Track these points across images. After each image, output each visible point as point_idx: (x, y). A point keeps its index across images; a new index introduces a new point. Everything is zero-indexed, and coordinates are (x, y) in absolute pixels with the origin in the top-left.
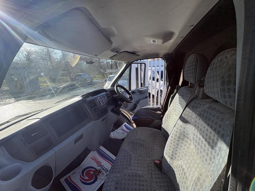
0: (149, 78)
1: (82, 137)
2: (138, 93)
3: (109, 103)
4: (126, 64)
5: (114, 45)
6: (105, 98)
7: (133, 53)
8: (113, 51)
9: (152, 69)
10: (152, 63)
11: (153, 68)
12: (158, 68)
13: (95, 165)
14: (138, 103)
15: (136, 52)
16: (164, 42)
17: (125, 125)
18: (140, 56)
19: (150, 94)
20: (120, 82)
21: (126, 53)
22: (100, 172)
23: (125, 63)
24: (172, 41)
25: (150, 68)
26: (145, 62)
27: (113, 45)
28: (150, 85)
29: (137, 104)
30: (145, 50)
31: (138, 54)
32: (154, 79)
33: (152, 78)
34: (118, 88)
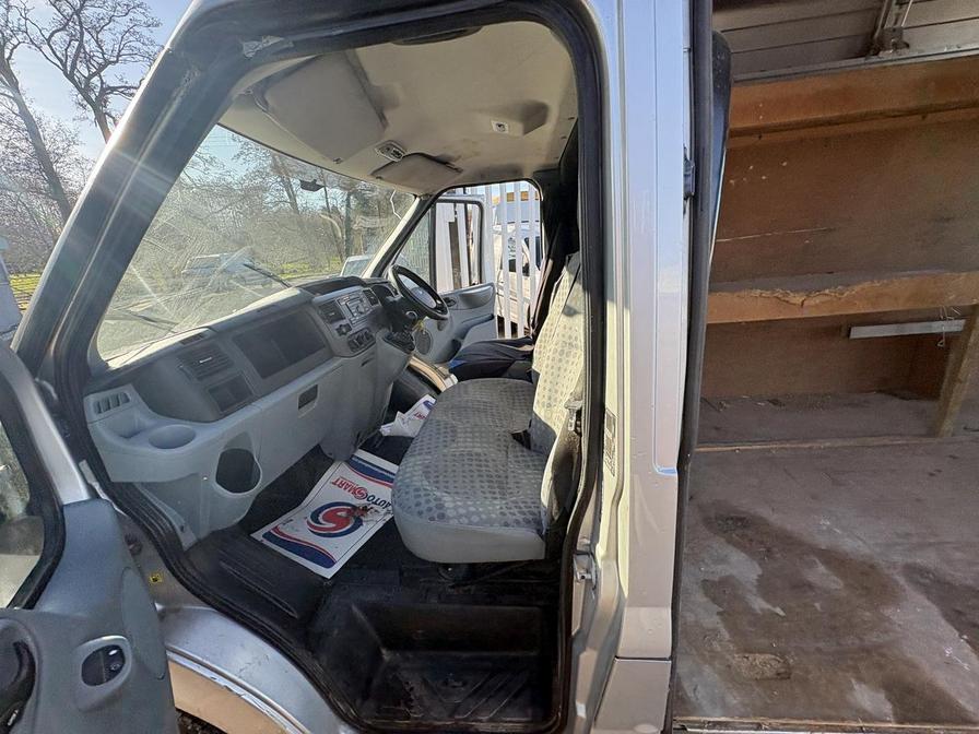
0: (497, 265)
1: (315, 397)
2: (461, 305)
3: (376, 320)
4: (418, 199)
5: (392, 133)
6: (361, 301)
7: (443, 162)
8: (386, 148)
9: (504, 229)
10: (505, 209)
11: (510, 228)
12: (526, 226)
13: (348, 497)
14: (463, 338)
15: (451, 158)
16: (526, 131)
17: (426, 403)
18: (462, 175)
19: (501, 320)
20: (404, 258)
21: (420, 160)
22: (365, 509)
23: (416, 196)
24: (549, 127)
25: (499, 228)
26: (479, 200)
27: (387, 130)
28: (502, 289)
29: (459, 340)
30: (477, 154)
31: (456, 164)
32: (512, 268)
33: (506, 266)
34: (401, 277)
